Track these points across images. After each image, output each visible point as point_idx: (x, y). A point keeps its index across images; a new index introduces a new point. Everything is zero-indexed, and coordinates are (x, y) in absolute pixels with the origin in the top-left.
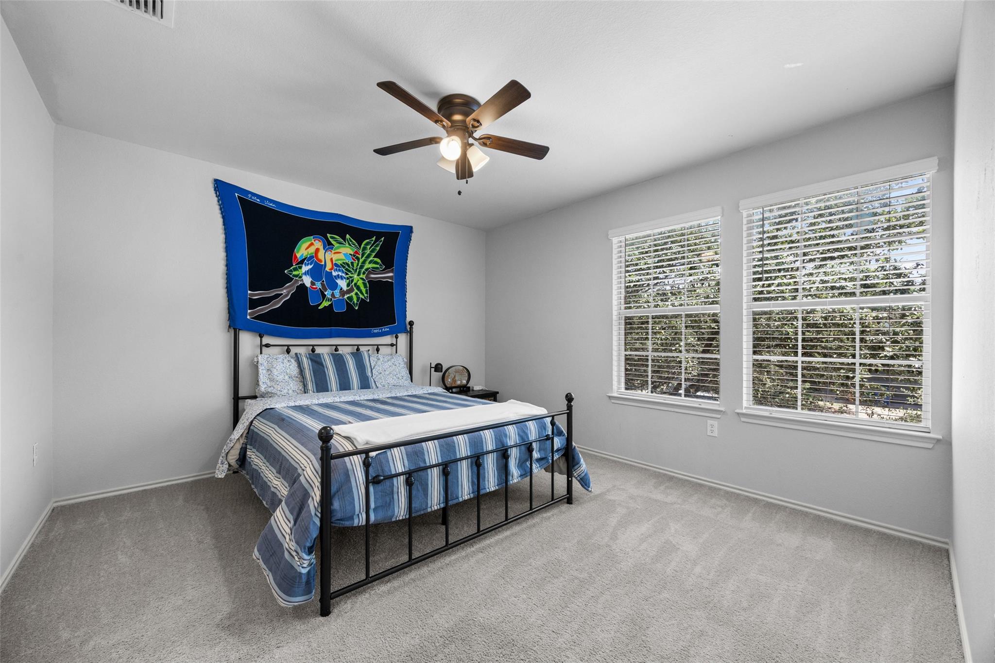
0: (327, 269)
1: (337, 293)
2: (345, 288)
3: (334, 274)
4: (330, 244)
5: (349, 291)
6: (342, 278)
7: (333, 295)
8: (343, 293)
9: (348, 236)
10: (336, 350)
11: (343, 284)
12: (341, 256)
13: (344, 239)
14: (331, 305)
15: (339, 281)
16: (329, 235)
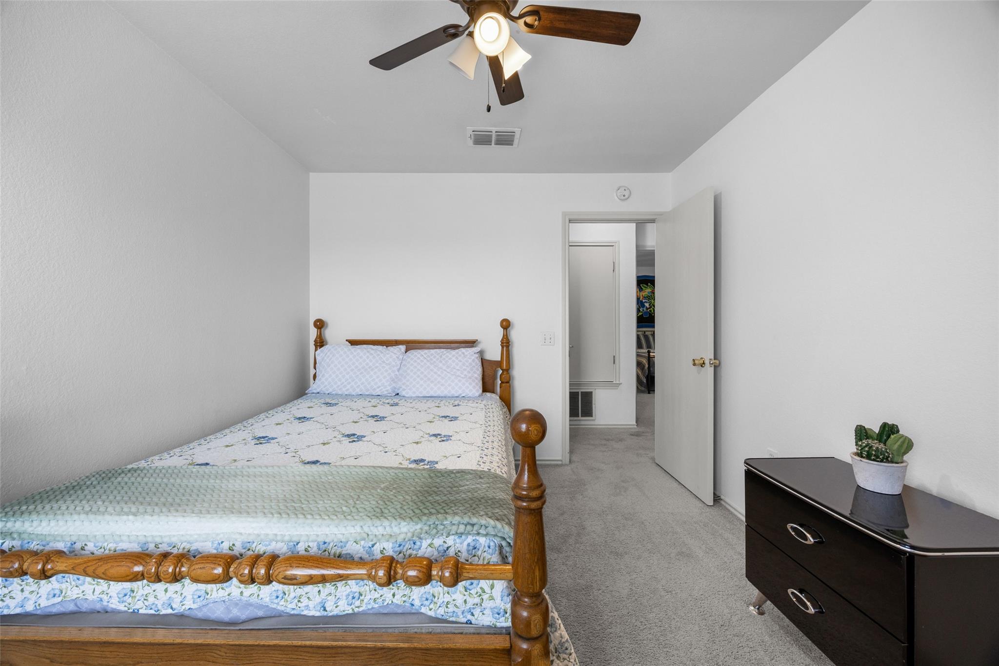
0: (641, 299)
1: (645, 309)
2: (648, 307)
3: (644, 301)
4: (642, 288)
5: (650, 308)
6: (647, 302)
7: (643, 310)
8: (647, 309)
9: (649, 284)
10: (645, 333)
11: (647, 305)
12: (646, 293)
13: (648, 286)
14: (642, 314)
15: (646, 304)
16: (641, 285)
